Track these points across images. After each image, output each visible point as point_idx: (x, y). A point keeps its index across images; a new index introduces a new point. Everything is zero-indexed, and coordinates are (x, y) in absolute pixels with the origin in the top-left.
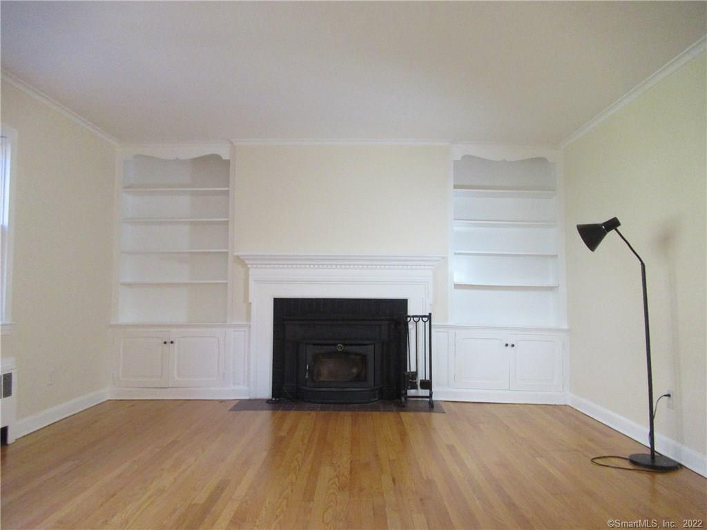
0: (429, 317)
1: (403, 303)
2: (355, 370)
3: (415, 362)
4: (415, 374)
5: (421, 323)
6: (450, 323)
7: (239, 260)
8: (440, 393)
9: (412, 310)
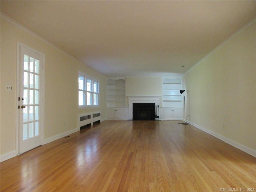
0: (159, 106)
1: (155, 104)
2: (146, 115)
3: (157, 113)
4: (156, 115)
5: (157, 107)
6: (162, 107)
7: (127, 97)
8: (160, 118)
9: (156, 105)
